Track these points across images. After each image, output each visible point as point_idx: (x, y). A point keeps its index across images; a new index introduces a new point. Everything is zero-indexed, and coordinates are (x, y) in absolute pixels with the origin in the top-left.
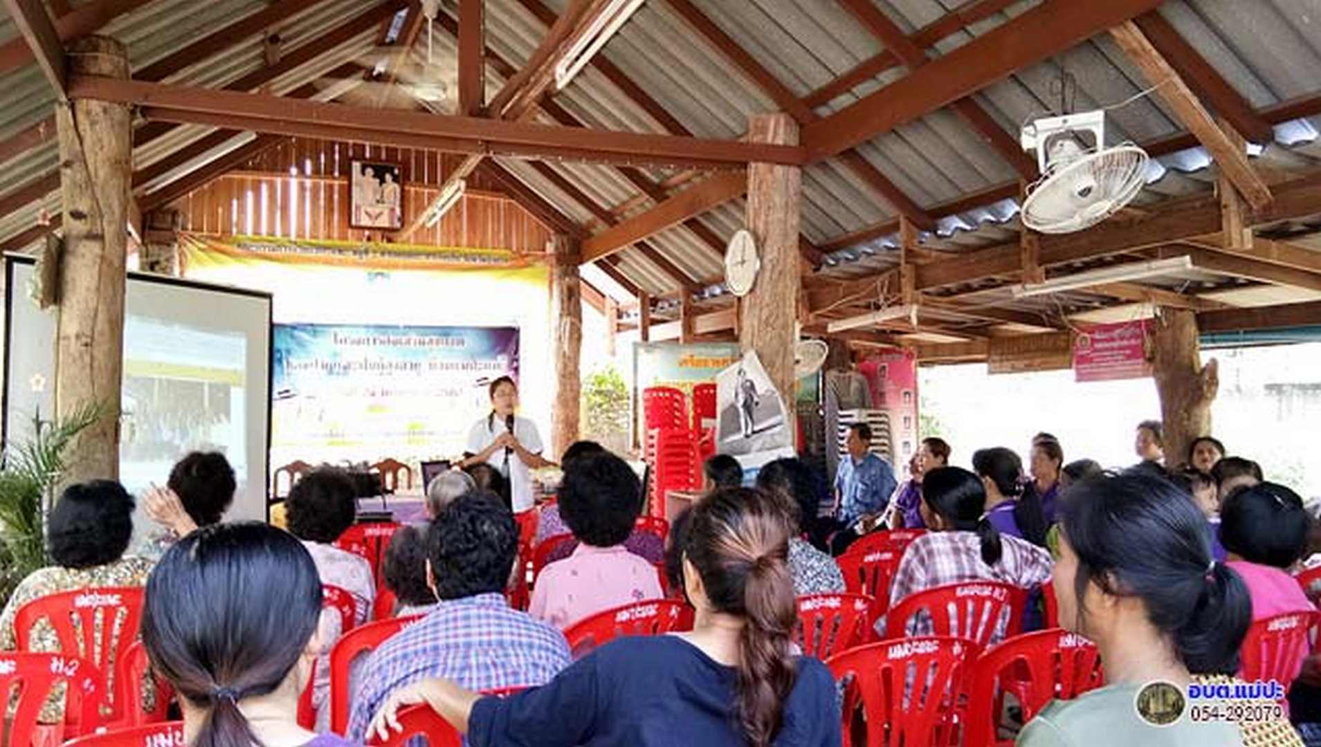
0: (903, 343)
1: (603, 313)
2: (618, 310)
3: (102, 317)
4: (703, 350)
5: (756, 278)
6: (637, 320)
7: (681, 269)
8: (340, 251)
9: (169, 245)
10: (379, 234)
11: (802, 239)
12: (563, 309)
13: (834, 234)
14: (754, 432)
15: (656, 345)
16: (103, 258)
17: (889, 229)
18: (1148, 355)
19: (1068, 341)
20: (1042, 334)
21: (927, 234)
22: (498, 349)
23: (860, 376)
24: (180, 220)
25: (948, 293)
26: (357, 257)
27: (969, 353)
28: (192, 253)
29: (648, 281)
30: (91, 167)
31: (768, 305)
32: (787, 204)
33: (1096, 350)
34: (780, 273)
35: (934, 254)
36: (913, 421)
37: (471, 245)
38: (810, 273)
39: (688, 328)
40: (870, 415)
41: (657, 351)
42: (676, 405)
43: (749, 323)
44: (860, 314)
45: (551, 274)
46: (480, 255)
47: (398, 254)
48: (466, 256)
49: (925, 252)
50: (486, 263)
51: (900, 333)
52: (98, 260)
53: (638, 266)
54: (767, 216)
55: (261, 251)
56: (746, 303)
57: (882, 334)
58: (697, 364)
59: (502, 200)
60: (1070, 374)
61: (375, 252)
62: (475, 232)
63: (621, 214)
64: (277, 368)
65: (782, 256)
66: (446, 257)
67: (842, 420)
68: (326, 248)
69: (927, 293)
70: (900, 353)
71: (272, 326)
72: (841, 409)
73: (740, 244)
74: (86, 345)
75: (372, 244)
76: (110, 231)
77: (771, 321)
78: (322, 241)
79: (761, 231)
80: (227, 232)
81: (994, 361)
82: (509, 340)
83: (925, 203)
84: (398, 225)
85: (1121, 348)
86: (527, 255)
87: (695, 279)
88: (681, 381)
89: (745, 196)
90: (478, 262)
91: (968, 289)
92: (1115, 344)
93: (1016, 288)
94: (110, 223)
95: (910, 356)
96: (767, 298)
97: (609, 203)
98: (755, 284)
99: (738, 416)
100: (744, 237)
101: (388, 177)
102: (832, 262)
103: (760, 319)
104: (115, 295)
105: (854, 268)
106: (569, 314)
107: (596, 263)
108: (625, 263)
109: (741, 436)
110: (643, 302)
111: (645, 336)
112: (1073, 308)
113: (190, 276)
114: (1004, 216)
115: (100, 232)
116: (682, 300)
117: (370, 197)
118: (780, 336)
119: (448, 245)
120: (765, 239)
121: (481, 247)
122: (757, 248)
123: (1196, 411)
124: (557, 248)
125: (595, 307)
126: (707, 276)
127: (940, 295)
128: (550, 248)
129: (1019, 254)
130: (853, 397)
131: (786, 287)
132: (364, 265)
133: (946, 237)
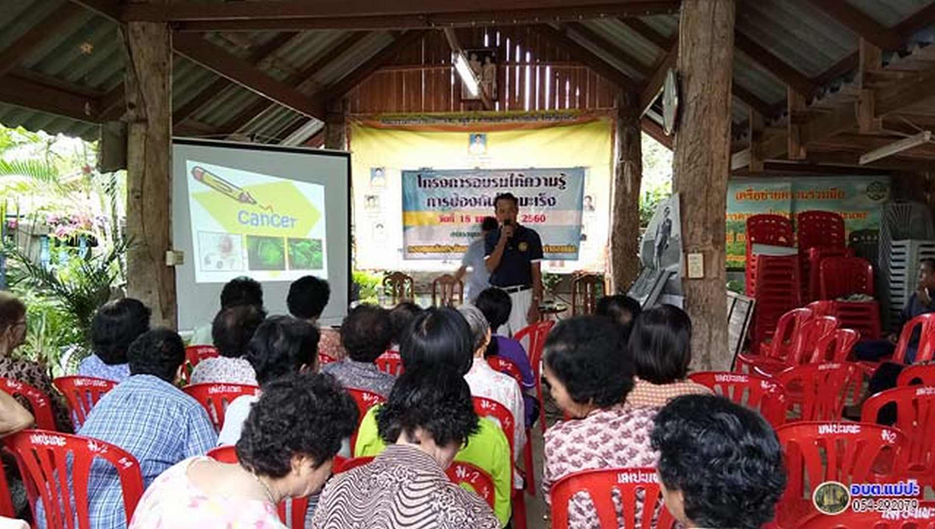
3: (148, 177)
8: (450, 120)
9: (341, 124)
12: (623, 154)
16: (147, 136)
24: (349, 106)
26: (462, 124)
30: (137, 71)
31: (691, 143)
32: (713, 37)
45: (614, 125)
47: (491, 119)
48: (543, 117)
50: (558, 121)
52: (144, 137)
61: (474, 118)
65: (708, 93)
66: (527, 118)
67: (895, 250)
68: (440, 118)
74: (138, 197)
75: (472, 112)
76: (151, 118)
77: (695, 158)
79: (686, 69)
84: (494, 95)
86: (595, 112)
90: (553, 121)
94: (151, 110)
100: (670, 77)
101: (488, 60)
104: (159, 162)
115: (144, 117)
118: (704, 172)
119: (534, 108)
120: (690, 77)
121: (560, 108)
124: (619, 104)
128: (616, 104)
132: (467, 129)
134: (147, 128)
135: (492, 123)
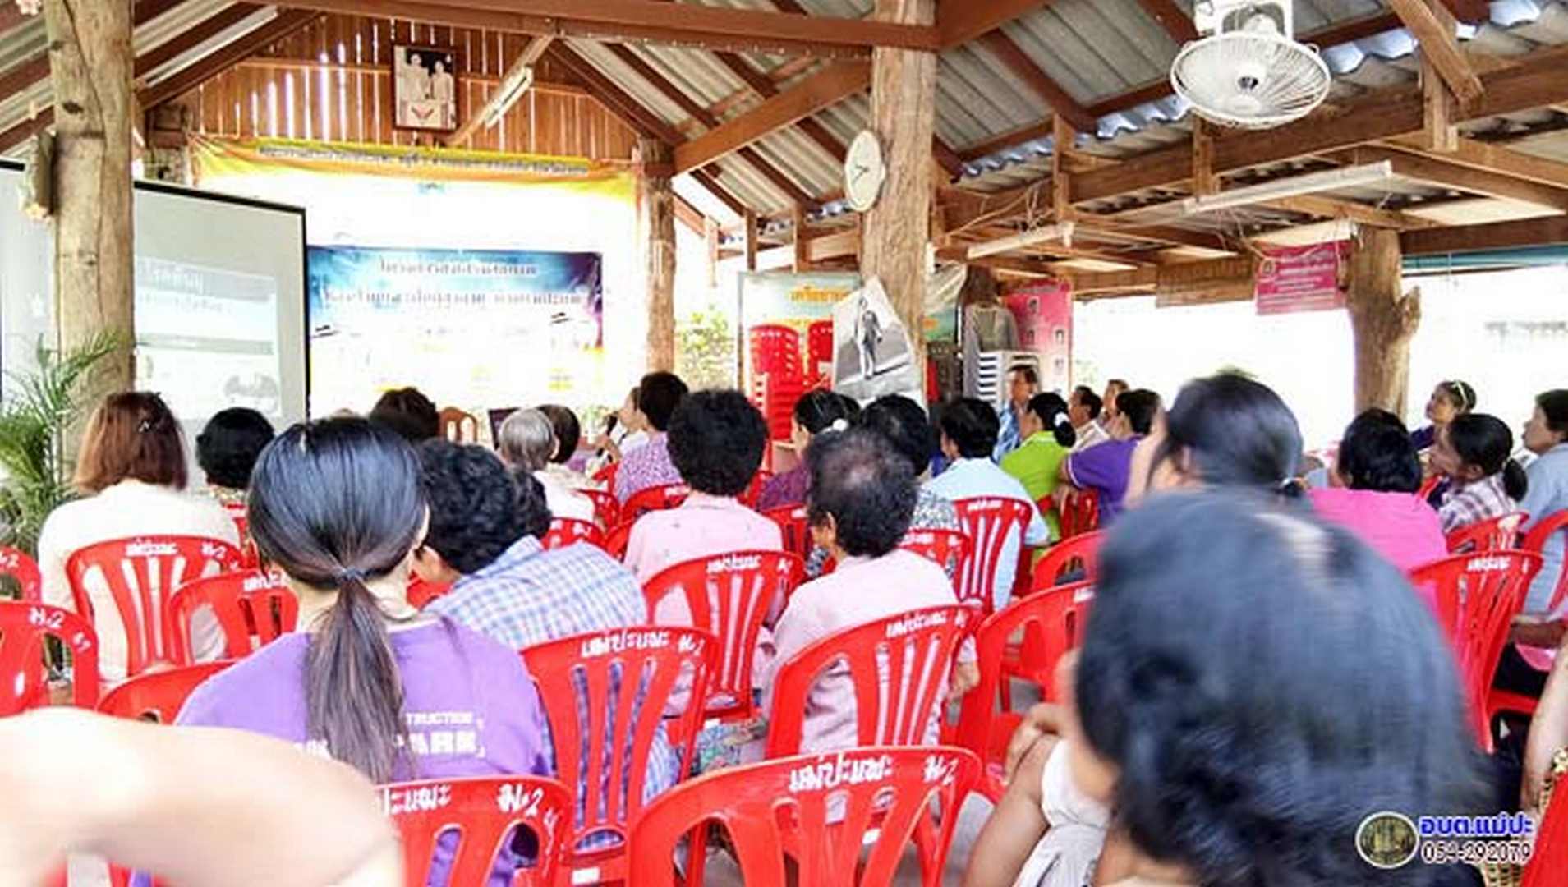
0: (1058, 272)
1: (701, 235)
2: (720, 233)
3: (107, 230)
4: (819, 280)
5: (881, 188)
6: (743, 246)
7: (794, 180)
8: (384, 158)
9: (178, 149)
10: (429, 138)
11: (937, 143)
12: (653, 229)
13: (977, 136)
14: (876, 374)
15: (764, 275)
16: (104, 159)
17: (1041, 130)
18: (1341, 283)
19: (1249, 267)
20: (1219, 261)
21: (1085, 136)
22: (576, 280)
23: (1006, 312)
24: (190, 117)
25: (1110, 209)
26: (404, 165)
27: (1133, 284)
28: (205, 158)
29: (752, 194)
30: (85, 49)
31: (894, 223)
32: (919, 97)
33: (1281, 278)
34: (909, 184)
35: (1093, 159)
36: (1066, 364)
37: (541, 150)
38: (947, 186)
39: (802, 253)
40: (1018, 358)
41: (766, 283)
42: (789, 346)
43: (872, 247)
44: (1008, 235)
45: (638, 187)
46: (552, 164)
47: (456, 161)
48: (535, 164)
49: (1084, 158)
50: (558, 174)
51: (1054, 259)
52: (100, 162)
53: (739, 175)
54: (894, 113)
55: (289, 157)
56: (869, 220)
57: (1033, 262)
58: (814, 297)
59: (578, 97)
60: (1249, 307)
61: (425, 158)
62: (546, 137)
63: (722, 114)
64: (313, 300)
65: (912, 162)
66: (511, 165)
67: (983, 364)
68: (367, 153)
69: (1086, 210)
70: (1054, 284)
71: (306, 249)
72: (982, 350)
73: (863, 148)
74: (91, 263)
75: (421, 149)
76: (111, 128)
77: (899, 240)
78: (361, 145)
79: (887, 135)
80: (247, 132)
81: (1163, 292)
82: (589, 268)
83: (1084, 97)
84: (452, 125)
85: (1310, 275)
86: (608, 164)
87: (810, 194)
88: (797, 318)
89: (869, 90)
90: (550, 172)
91: (1134, 204)
92: (1305, 270)
93: (1188, 202)
94: (111, 116)
95: (1065, 288)
96: (893, 212)
97: (707, 100)
98: (879, 197)
99: (858, 353)
100: (866, 139)
101: (439, 66)
102: (974, 172)
103: (884, 239)
104: (120, 204)
105: (998, 179)
106: (661, 237)
107: (692, 174)
108: (729, 175)
109: (860, 377)
110: (749, 224)
111: (752, 265)
112: (1257, 227)
113: (204, 186)
114: (1175, 112)
115: (100, 128)
116: (795, 218)
117: (419, 90)
118: (909, 260)
119: (514, 150)
120: (892, 143)
121: (554, 153)
122: (883, 155)
123: (1392, 347)
124: (645, 156)
125: (694, 230)
126: (824, 190)
127: (1101, 211)
128: (637, 156)
129: (1190, 158)
130: (997, 337)
131: (915, 199)
132: (412, 174)
133: (1109, 139)
134: (105, 146)
135: (457, 169)
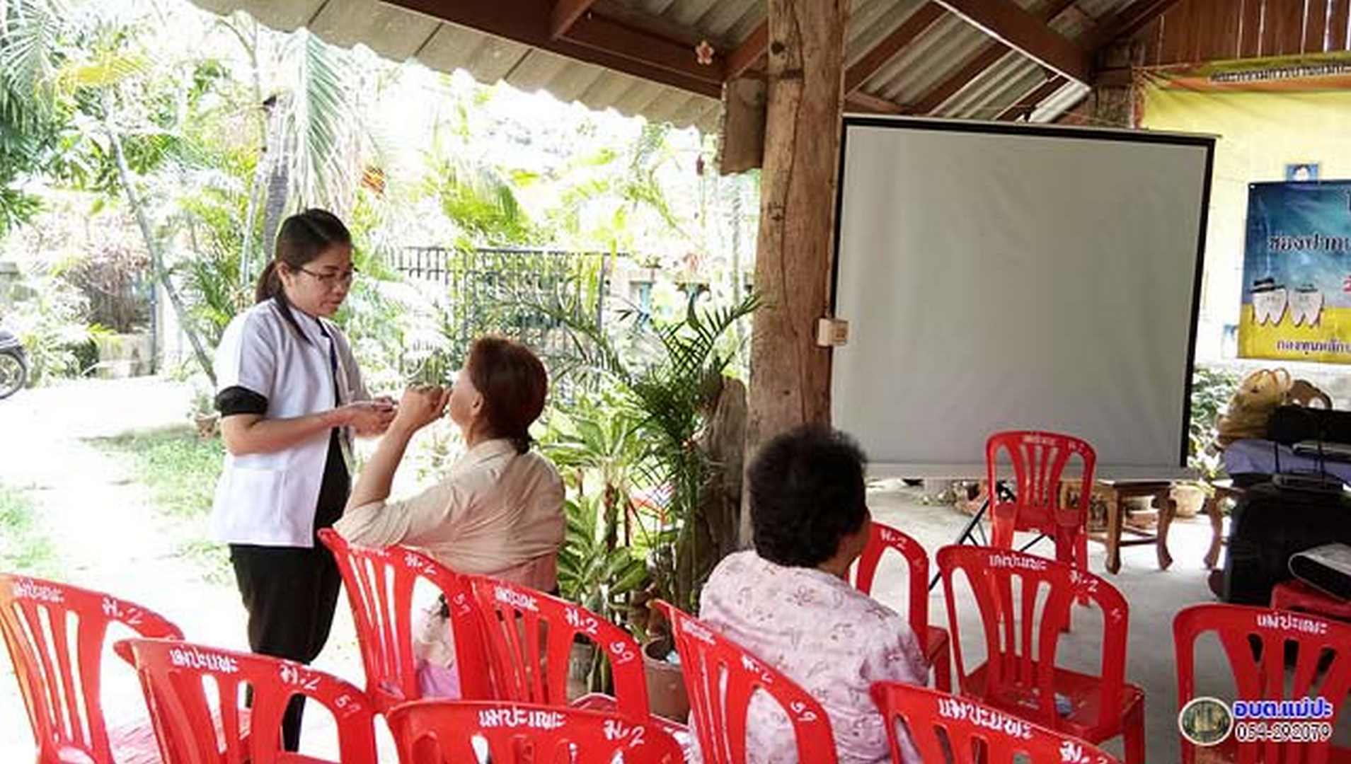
3: (798, 180)
9: (1124, 88)
16: (799, 101)
24: (1143, 53)
28: (1151, 95)
52: (795, 105)
55: (1245, 81)
74: (777, 218)
76: (810, 63)
104: (816, 149)
115: (799, 66)
134: (802, 87)
